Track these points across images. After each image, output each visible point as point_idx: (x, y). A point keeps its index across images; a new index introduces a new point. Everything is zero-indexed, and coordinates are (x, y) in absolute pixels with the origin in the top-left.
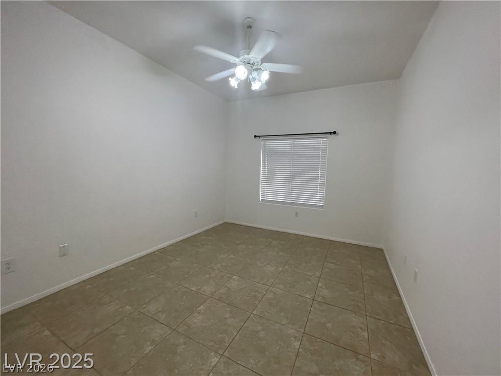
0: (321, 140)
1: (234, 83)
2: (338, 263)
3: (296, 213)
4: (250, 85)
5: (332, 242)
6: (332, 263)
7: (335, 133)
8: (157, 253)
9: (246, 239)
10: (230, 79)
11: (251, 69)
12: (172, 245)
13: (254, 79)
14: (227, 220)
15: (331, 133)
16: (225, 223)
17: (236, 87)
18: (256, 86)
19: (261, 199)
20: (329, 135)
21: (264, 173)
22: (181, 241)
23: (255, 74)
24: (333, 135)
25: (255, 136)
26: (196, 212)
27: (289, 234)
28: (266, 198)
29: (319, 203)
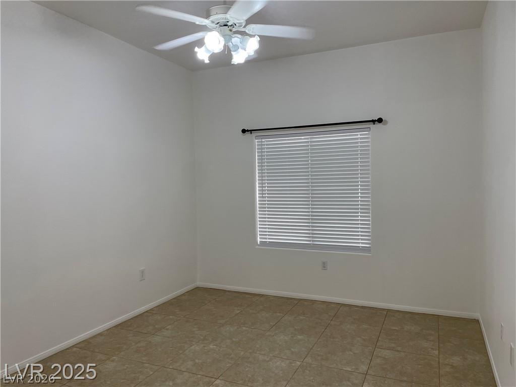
0: (359, 135)
1: (203, 55)
2: (399, 349)
3: (324, 263)
4: (230, 57)
5: (389, 313)
6: (389, 349)
7: (380, 120)
8: (75, 349)
9: (236, 315)
10: (196, 49)
11: (229, 33)
12: (100, 334)
13: (236, 48)
14: (200, 284)
15: (373, 121)
16: (197, 289)
17: (207, 61)
18: (239, 58)
19: (259, 240)
20: (371, 125)
21: (263, 194)
22: (116, 326)
23: (236, 40)
24: (378, 125)
25: (244, 131)
26: (143, 272)
27: (313, 302)
28: (269, 239)
29: (362, 243)
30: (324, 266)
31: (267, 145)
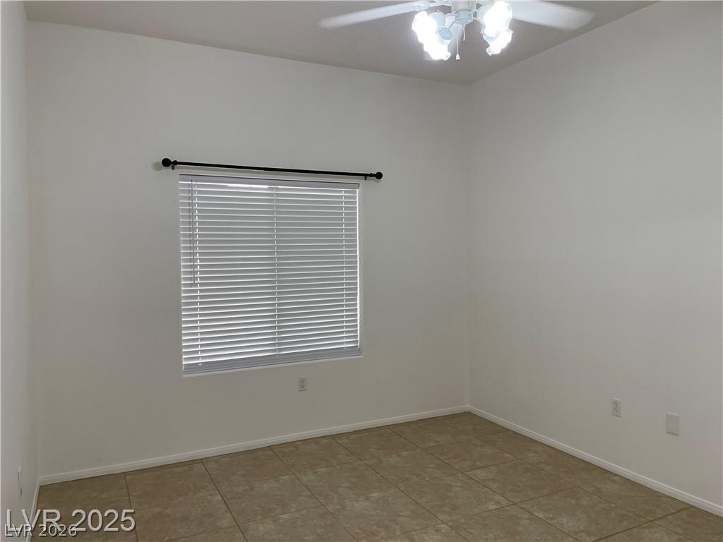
0: (343, 192)
7: (379, 176)
15: (370, 176)
19: (183, 363)
25: (166, 163)
28: (203, 357)
29: (347, 343)
30: (302, 385)
31: (200, 192)
